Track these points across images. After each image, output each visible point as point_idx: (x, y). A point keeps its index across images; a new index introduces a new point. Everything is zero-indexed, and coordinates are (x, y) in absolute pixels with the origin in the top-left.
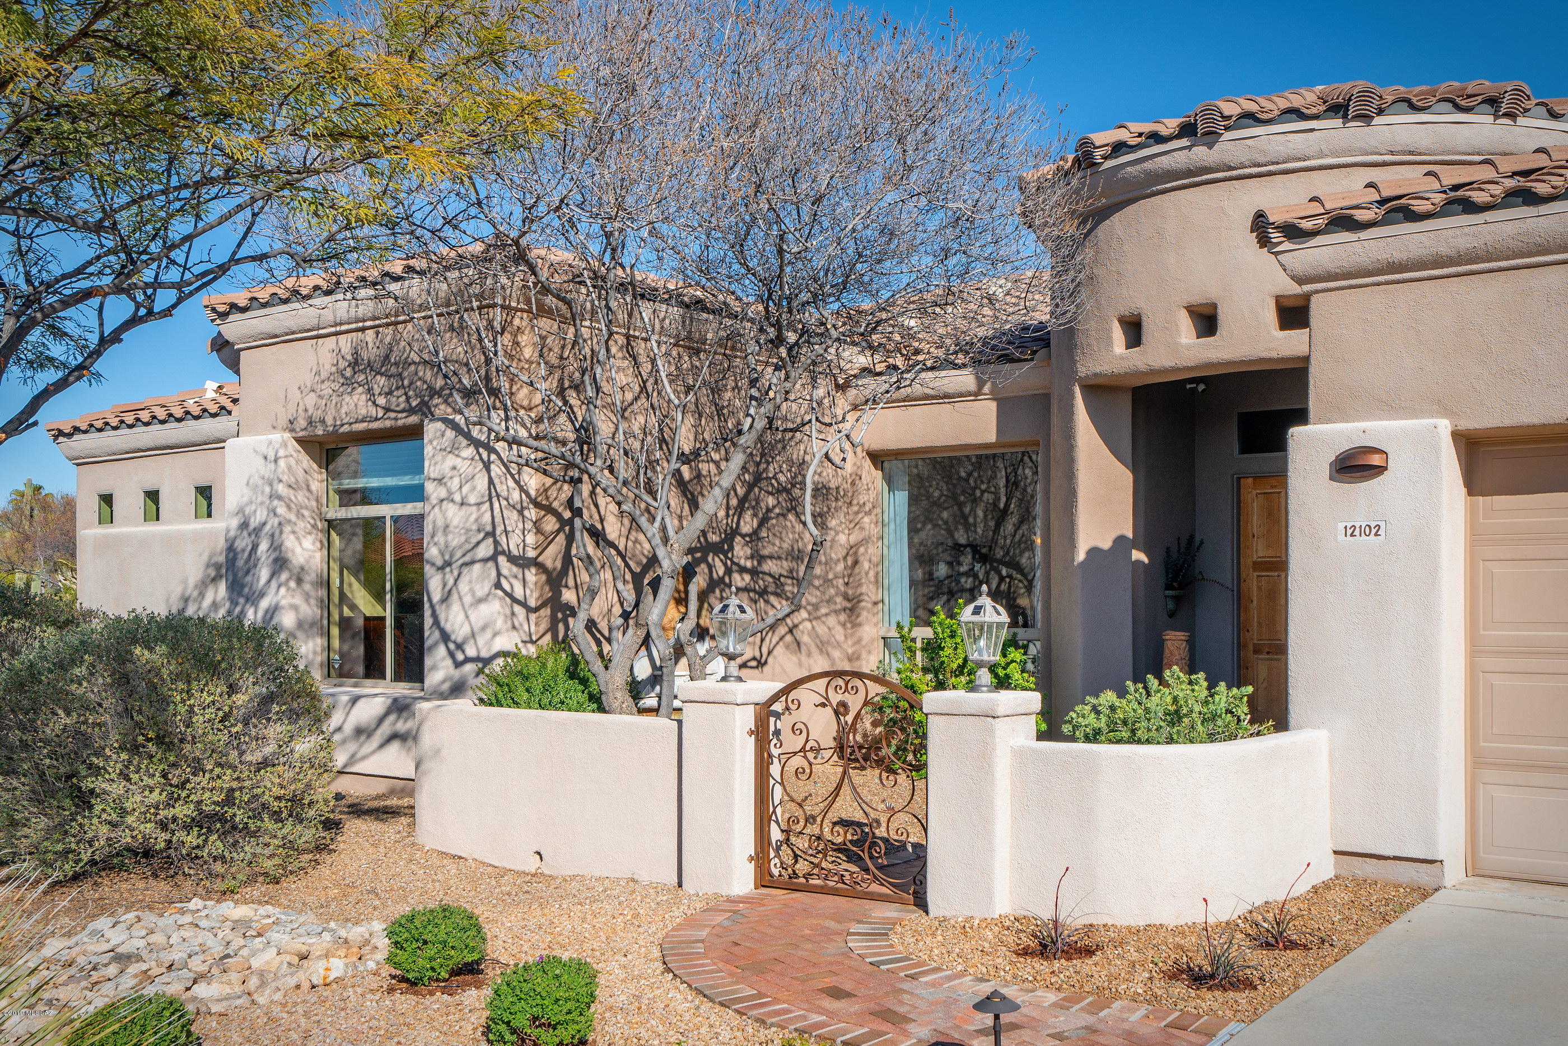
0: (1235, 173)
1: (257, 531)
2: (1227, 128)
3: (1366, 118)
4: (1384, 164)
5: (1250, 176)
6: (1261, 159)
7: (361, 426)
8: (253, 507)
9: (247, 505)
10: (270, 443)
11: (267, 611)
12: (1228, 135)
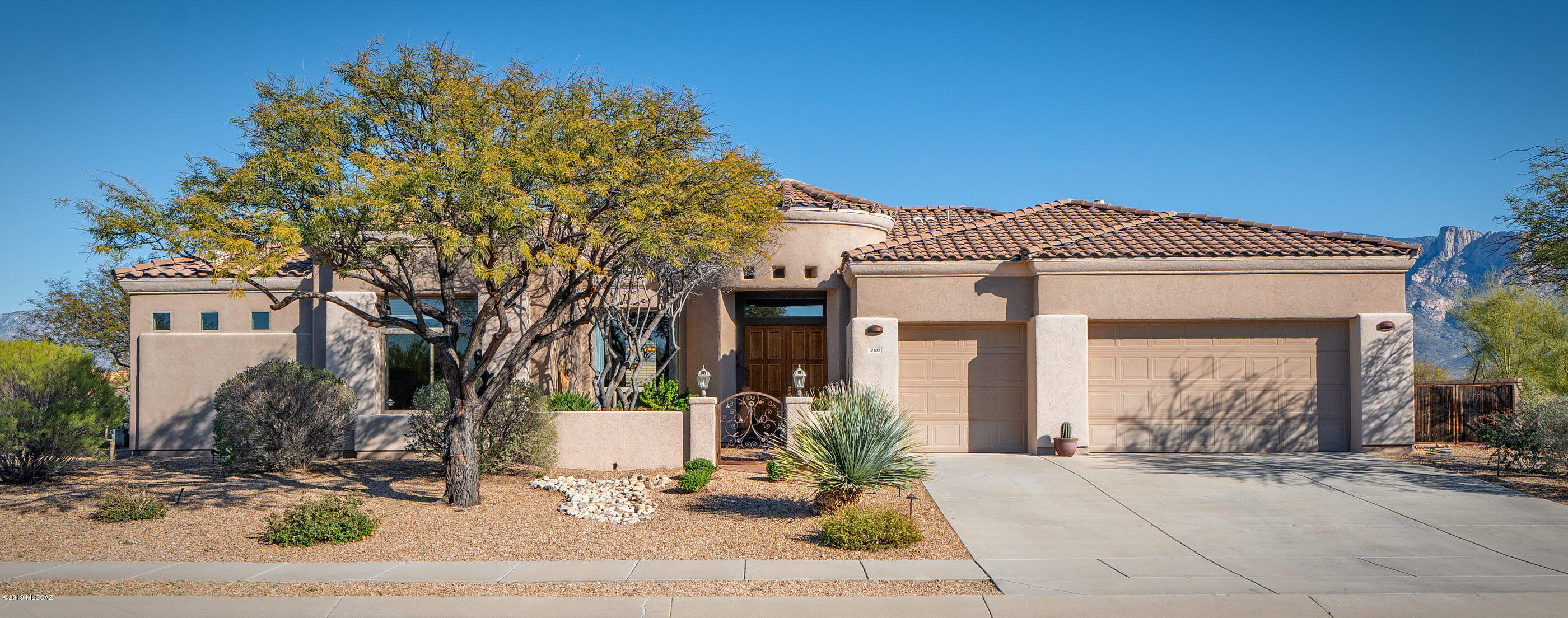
0: (792, 221)
1: (352, 341)
2: (792, 206)
3: (836, 209)
4: (839, 224)
5: (797, 223)
6: (802, 218)
7: (425, 292)
8: (348, 330)
9: (342, 328)
10: (363, 296)
11: (358, 382)
12: (792, 208)
